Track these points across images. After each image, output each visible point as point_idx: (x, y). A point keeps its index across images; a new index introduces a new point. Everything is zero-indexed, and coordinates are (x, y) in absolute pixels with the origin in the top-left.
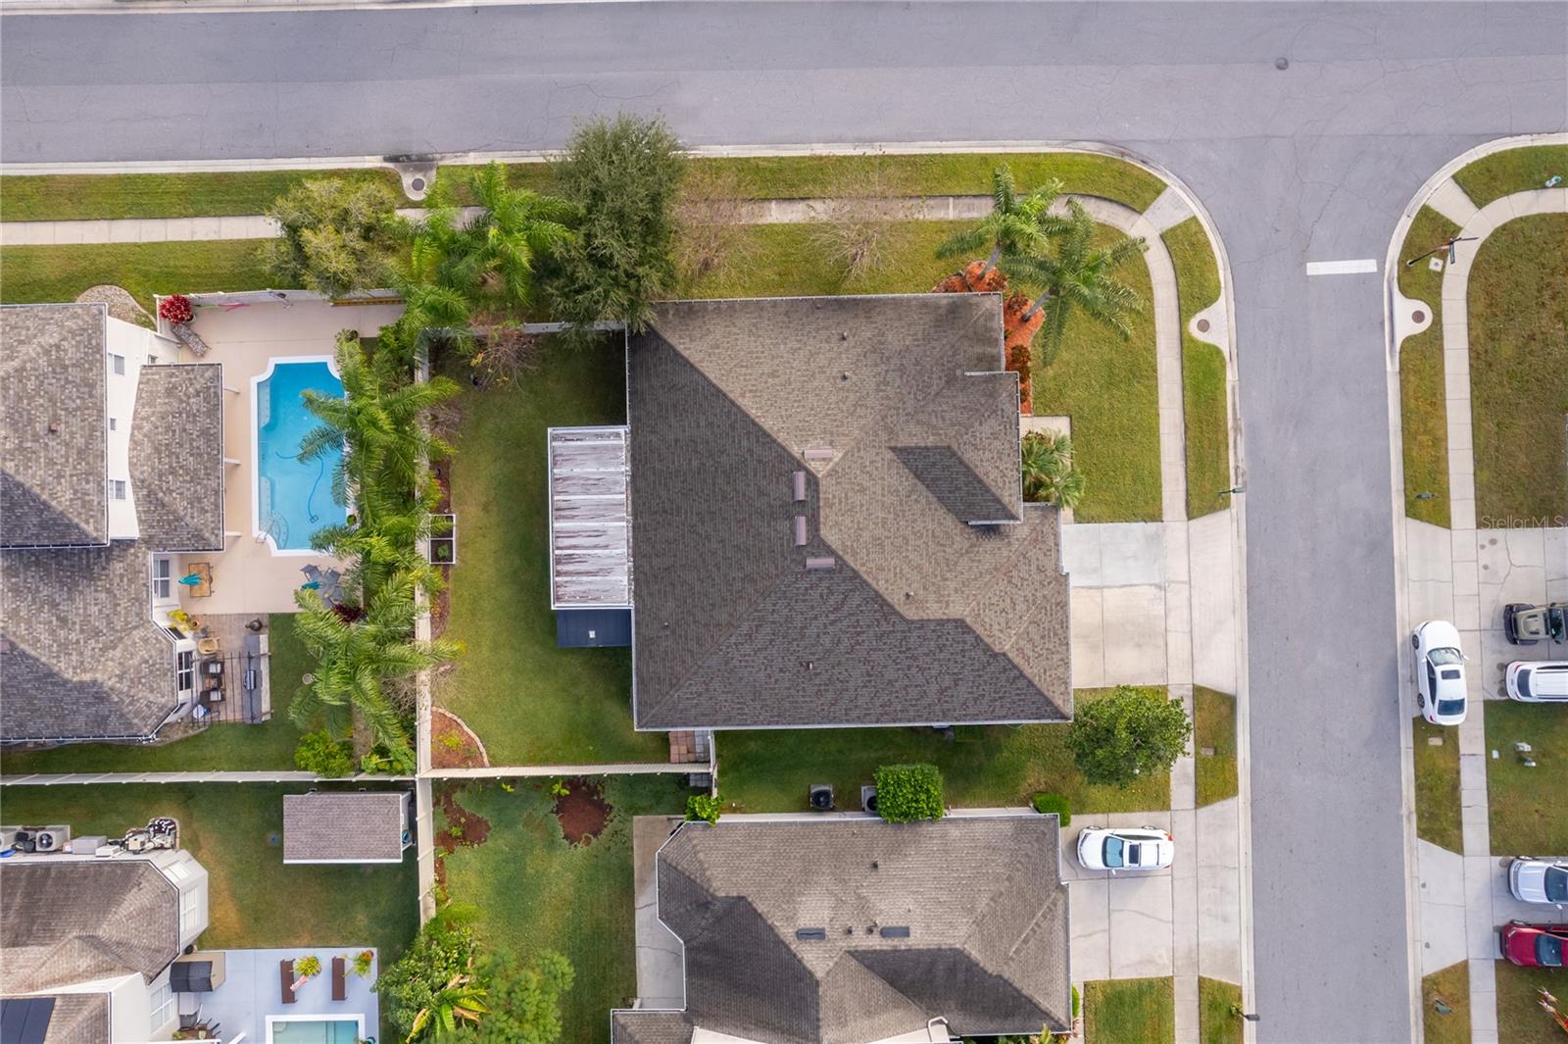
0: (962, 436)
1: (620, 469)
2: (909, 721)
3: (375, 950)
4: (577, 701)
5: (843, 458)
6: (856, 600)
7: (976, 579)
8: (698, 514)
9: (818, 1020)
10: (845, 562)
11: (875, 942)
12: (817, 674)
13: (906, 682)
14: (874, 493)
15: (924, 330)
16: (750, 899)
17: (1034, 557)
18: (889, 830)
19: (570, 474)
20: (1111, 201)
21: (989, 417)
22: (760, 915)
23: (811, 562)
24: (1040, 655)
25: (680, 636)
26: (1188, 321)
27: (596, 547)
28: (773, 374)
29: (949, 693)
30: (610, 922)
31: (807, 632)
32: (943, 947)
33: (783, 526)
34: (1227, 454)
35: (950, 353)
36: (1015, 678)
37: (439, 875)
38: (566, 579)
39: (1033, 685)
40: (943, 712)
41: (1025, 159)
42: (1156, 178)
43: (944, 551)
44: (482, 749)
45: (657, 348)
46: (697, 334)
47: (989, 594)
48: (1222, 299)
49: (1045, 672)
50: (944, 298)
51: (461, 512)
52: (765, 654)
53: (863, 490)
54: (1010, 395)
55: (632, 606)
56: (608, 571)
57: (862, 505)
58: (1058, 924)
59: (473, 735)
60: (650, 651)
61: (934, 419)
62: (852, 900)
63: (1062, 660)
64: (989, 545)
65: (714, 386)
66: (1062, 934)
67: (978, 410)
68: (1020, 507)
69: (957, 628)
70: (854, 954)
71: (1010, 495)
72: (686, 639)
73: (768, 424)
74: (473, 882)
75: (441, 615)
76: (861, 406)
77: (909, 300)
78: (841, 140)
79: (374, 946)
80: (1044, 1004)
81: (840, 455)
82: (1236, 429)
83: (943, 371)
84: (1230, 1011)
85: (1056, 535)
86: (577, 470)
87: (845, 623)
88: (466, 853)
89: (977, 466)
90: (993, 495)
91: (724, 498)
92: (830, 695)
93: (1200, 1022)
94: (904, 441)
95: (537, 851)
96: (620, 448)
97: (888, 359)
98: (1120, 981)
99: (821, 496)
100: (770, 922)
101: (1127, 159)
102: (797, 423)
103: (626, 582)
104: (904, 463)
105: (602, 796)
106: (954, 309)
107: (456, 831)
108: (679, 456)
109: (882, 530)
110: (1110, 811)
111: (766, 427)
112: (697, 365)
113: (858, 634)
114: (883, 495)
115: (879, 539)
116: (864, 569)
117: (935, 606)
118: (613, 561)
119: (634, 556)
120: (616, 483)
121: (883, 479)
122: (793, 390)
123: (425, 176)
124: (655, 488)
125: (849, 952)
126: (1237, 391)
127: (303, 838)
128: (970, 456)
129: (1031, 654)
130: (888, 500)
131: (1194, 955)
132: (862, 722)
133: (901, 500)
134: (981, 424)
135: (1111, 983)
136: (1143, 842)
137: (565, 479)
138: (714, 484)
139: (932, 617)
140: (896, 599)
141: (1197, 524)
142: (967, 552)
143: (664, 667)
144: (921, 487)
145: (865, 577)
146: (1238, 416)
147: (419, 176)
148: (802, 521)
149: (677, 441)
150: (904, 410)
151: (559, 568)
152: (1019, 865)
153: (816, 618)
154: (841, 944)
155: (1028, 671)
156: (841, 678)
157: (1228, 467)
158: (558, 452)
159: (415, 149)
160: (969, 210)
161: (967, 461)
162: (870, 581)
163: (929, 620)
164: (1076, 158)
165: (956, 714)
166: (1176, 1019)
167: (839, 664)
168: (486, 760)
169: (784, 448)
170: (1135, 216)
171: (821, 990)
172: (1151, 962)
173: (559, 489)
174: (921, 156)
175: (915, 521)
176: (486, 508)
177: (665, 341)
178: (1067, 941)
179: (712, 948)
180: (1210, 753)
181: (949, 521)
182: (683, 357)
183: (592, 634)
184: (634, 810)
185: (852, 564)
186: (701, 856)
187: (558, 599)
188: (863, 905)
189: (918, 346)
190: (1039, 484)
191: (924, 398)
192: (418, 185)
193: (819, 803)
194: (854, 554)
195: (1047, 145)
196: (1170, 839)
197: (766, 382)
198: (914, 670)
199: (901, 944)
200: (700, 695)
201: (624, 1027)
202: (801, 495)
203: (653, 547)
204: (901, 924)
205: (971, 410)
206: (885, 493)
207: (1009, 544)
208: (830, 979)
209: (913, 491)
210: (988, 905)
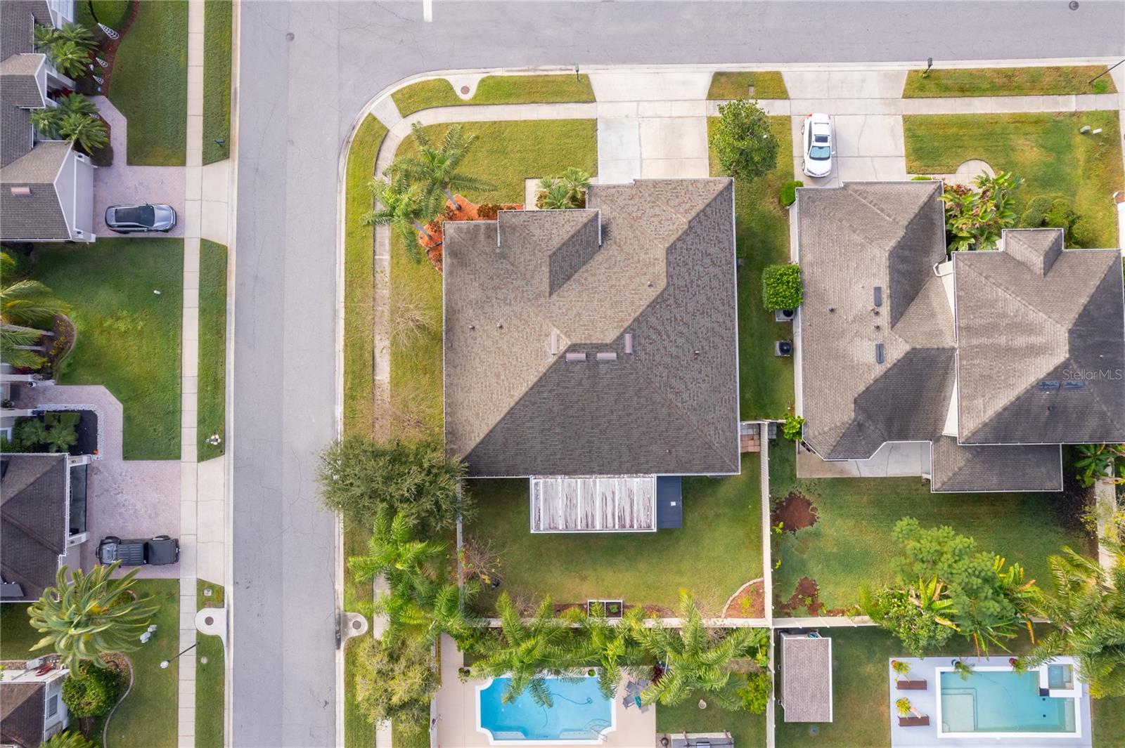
0: (543, 248)
1: (560, 483)
2: (734, 287)
3: (891, 659)
4: (718, 515)
5: (557, 328)
6: (653, 320)
7: (639, 240)
8: (593, 428)
9: (938, 349)
10: (629, 327)
11: (885, 310)
12: (703, 349)
13: (708, 288)
14: (581, 307)
15: (468, 274)
16: (856, 396)
17: (623, 202)
18: (807, 301)
19: (563, 517)
20: (379, 151)
21: (528, 230)
22: (867, 388)
23: (628, 350)
24: (689, 199)
25: (676, 441)
26: (462, 100)
27: (613, 501)
28: (498, 375)
29: (715, 259)
30: (870, 495)
31: (674, 353)
32: (888, 264)
33: (603, 369)
34: (552, 76)
35: (484, 256)
36: (705, 216)
37: (838, 613)
38: (635, 521)
39: (710, 203)
40: (728, 264)
41: (350, 207)
42: (365, 120)
43: (619, 261)
44: (751, 582)
45: (478, 456)
46: (468, 428)
47: (649, 231)
48: (447, 78)
49: (700, 195)
50: (446, 260)
51: (586, 596)
52: (689, 384)
53: (579, 315)
54: (514, 216)
55: (655, 476)
56: (630, 493)
57: (589, 315)
58: (870, 189)
59: (741, 589)
60: (686, 463)
61: (531, 267)
62: (856, 326)
63: (692, 184)
64: (615, 232)
65: (505, 416)
66: (877, 187)
67: (524, 238)
68: (589, 211)
69: (672, 253)
70: (893, 324)
71: (581, 217)
72: (678, 437)
73: (532, 379)
74: (843, 590)
75: (658, 611)
76: (521, 316)
77: (447, 284)
78: (334, 331)
79: (888, 659)
80: (924, 198)
81: (555, 329)
82: (535, 70)
83: (497, 261)
84: (925, 77)
85: (608, 187)
86: (560, 513)
87: (669, 328)
88: (823, 594)
89: (562, 239)
90: (582, 228)
91: (583, 410)
92: (717, 340)
93: (933, 97)
94: (545, 286)
95: (822, 545)
96: (545, 483)
97: (488, 298)
98: (906, 150)
99: (583, 342)
100: (872, 382)
101: (352, 139)
102: (532, 359)
103: (638, 480)
104: (560, 287)
105: (783, 499)
106: (454, 254)
107: (808, 601)
108: (553, 441)
109: (606, 303)
110: (792, 156)
111: (535, 380)
112: (490, 428)
113: (676, 319)
114: (582, 301)
115: (612, 304)
116: (633, 314)
117: (657, 267)
118: (623, 488)
119: (620, 474)
120: (569, 485)
121: (571, 301)
122: (509, 362)
123: (351, 620)
124: (574, 459)
125: (892, 328)
126: (510, 69)
127: (815, 708)
128: (556, 243)
129: (689, 204)
130: (585, 298)
131: (887, 101)
132: (734, 318)
133: (586, 290)
134: (534, 236)
135: (907, 156)
136: (813, 133)
137: (567, 522)
138: (573, 417)
139: (665, 270)
140: (652, 294)
141: (598, 96)
142: (620, 246)
143: (697, 453)
144: (576, 276)
145: (638, 313)
146: (527, 69)
147: (351, 624)
148: (600, 356)
149: (542, 443)
150: (523, 287)
151: (628, 526)
152: (831, 214)
153: (665, 348)
154: (886, 334)
155: (701, 207)
156: (705, 332)
157: (561, 76)
158: (547, 526)
159: (332, 627)
160: (384, 245)
161: (559, 245)
162: (640, 310)
163: (667, 272)
164: (350, 173)
165: (729, 255)
166: (931, 113)
167: (696, 333)
168: (759, 580)
169: (550, 368)
170: (390, 134)
171: (918, 347)
172: (893, 130)
173: (573, 526)
174: (346, 277)
175: (599, 281)
176: (584, 579)
177: (473, 450)
178: (881, 183)
179: (889, 422)
180: (752, 89)
181: (599, 258)
182: (485, 438)
183: (673, 504)
184: (792, 477)
185: (630, 322)
186: (826, 429)
187: (649, 527)
188: (859, 319)
189: (479, 278)
190: (574, 199)
191: (516, 274)
192: (357, 625)
193: (788, 349)
194: (622, 320)
195: (340, 192)
196: (811, 115)
197: (503, 380)
198: (700, 282)
199: (886, 292)
200: (716, 428)
201: (944, 484)
202: (582, 356)
203: (614, 460)
204: (872, 292)
205: (524, 242)
206: (580, 299)
207: (614, 218)
208: (910, 341)
209: (579, 281)
210: (858, 235)
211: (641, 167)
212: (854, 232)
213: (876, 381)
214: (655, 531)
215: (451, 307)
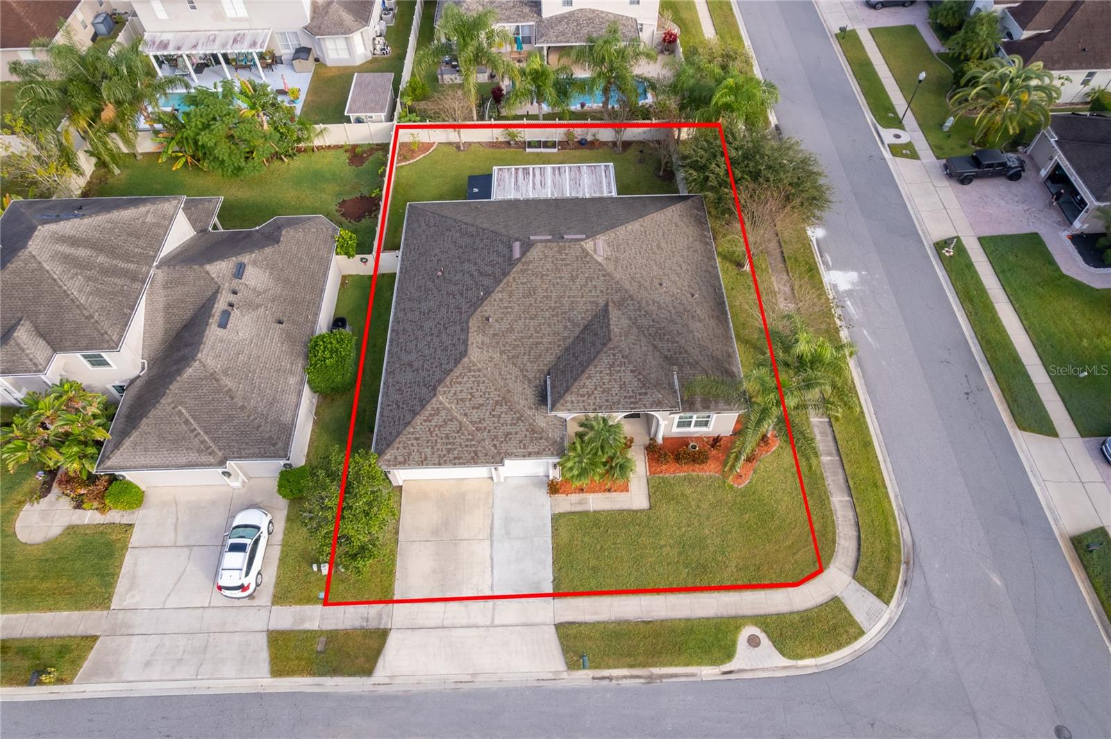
0: (620, 352)
1: (588, 193)
5: (597, 262)
7: (500, 374)
10: (515, 265)
11: (221, 305)
13: (421, 337)
14: (571, 289)
15: (708, 348)
16: (276, 246)
17: (518, 429)
18: (304, 341)
19: (583, 174)
20: (859, 549)
21: (639, 380)
23: (517, 246)
24: (431, 433)
26: (756, 624)
27: (534, 184)
28: (659, 248)
29: (408, 369)
31: (466, 264)
32: (202, 346)
33: (545, 233)
34: (624, 667)
35: (691, 361)
36: (414, 411)
37: (333, 147)
38: (513, 173)
42: (892, 595)
43: (525, 354)
47: (487, 381)
48: (786, 662)
49: (417, 439)
53: (573, 279)
55: (494, 199)
56: (517, 190)
57: (561, 278)
58: (193, 457)
61: (634, 338)
62: (258, 301)
63: (426, 458)
65: (647, 215)
66: (183, 460)
67: (644, 370)
69: (460, 354)
70: (217, 291)
71: (572, 402)
76: (640, 286)
77: (732, 347)
80: (128, 442)
81: (600, 261)
82: (651, 678)
83: (675, 353)
85: (538, 454)
86: (585, 177)
87: (470, 283)
88: (344, 157)
89: (596, 367)
90: (572, 385)
91: (566, 219)
92: (417, 295)
94: (614, 314)
96: (602, 193)
97: (680, 317)
98: (124, 555)
101: (903, 567)
102: (623, 246)
103: (509, 197)
104: (596, 315)
106: (730, 374)
107: (359, 153)
109: (541, 296)
113: (462, 294)
114: (569, 297)
115: (535, 293)
116: (511, 280)
117: (479, 340)
118: (524, 192)
119: (526, 201)
120: (577, 194)
121: (582, 297)
122: (649, 254)
124: (575, 203)
125: (219, 287)
126: (691, 679)
127: (368, 78)
128: (604, 360)
129: (433, 423)
130: (565, 301)
131: (123, 631)
133: (565, 313)
134: (632, 371)
135: (125, 547)
137: (579, 170)
139: (470, 334)
140: (487, 308)
141: (552, 634)
142: (525, 376)
144: (577, 331)
145: (505, 281)
146: (664, 680)
148: (550, 237)
150: (640, 316)
151: (521, 170)
153: (476, 265)
155: (419, 419)
156: (429, 296)
157: (609, 667)
158: (597, 168)
161: (599, 356)
162: (501, 285)
166: (66, 613)
167: (440, 291)
168: (401, 165)
169: (603, 233)
170: (850, 572)
171: (197, 267)
172: (131, 588)
175: (549, 326)
180: (320, 648)
181: (549, 358)
182: (667, 208)
183: (476, 190)
185: (514, 270)
187: (500, 170)
188: (251, 306)
189: (694, 340)
191: (650, 334)
194: (523, 271)
195: (896, 496)
197: (653, 242)
198: (429, 339)
199: (214, 321)
202: (568, 237)
203: (533, 204)
204: (229, 326)
206: (571, 299)
207: (530, 408)
208: (203, 274)
209: (574, 324)
210: (227, 385)
211: (492, 528)
212: (230, 390)
213: (252, 252)
214: (494, 168)
215: (723, 324)
